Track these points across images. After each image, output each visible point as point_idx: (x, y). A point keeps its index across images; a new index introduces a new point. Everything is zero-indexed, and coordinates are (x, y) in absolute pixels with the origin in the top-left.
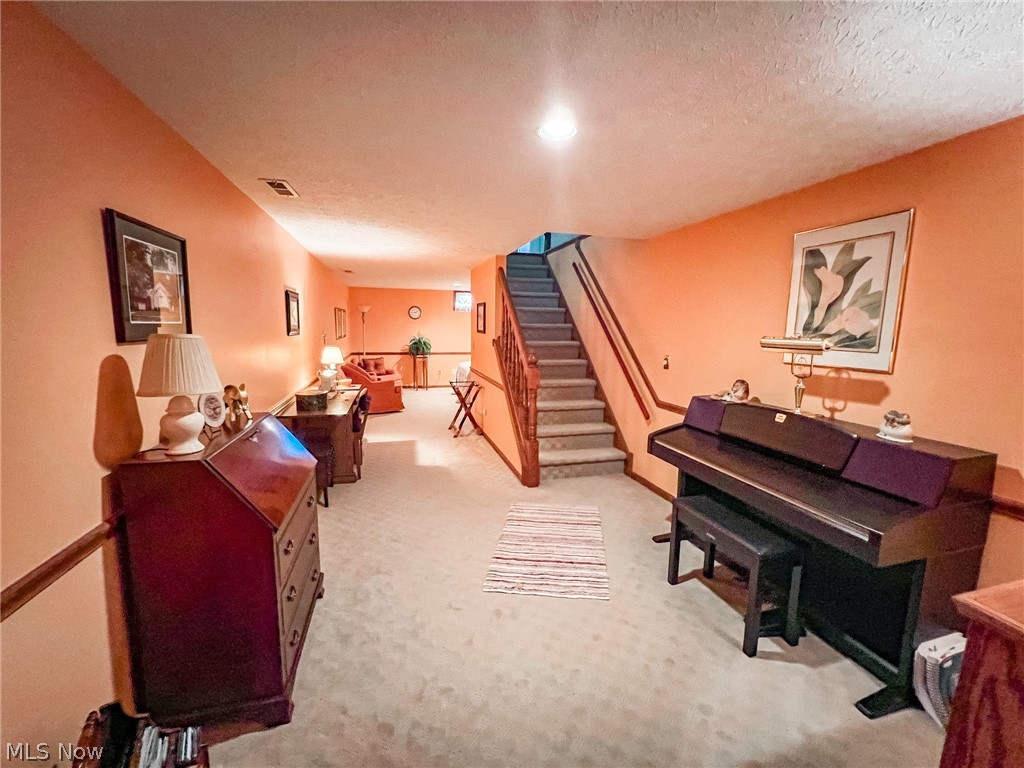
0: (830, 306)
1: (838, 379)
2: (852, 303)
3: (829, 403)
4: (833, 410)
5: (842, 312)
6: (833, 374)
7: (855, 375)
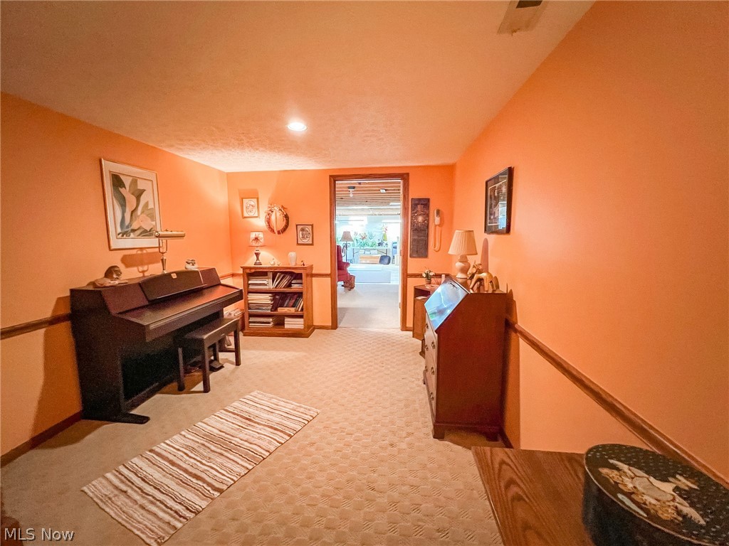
0: (132, 212)
1: (141, 254)
2: (142, 212)
3: (141, 269)
4: (143, 272)
5: (139, 216)
6: (139, 252)
7: (149, 251)
